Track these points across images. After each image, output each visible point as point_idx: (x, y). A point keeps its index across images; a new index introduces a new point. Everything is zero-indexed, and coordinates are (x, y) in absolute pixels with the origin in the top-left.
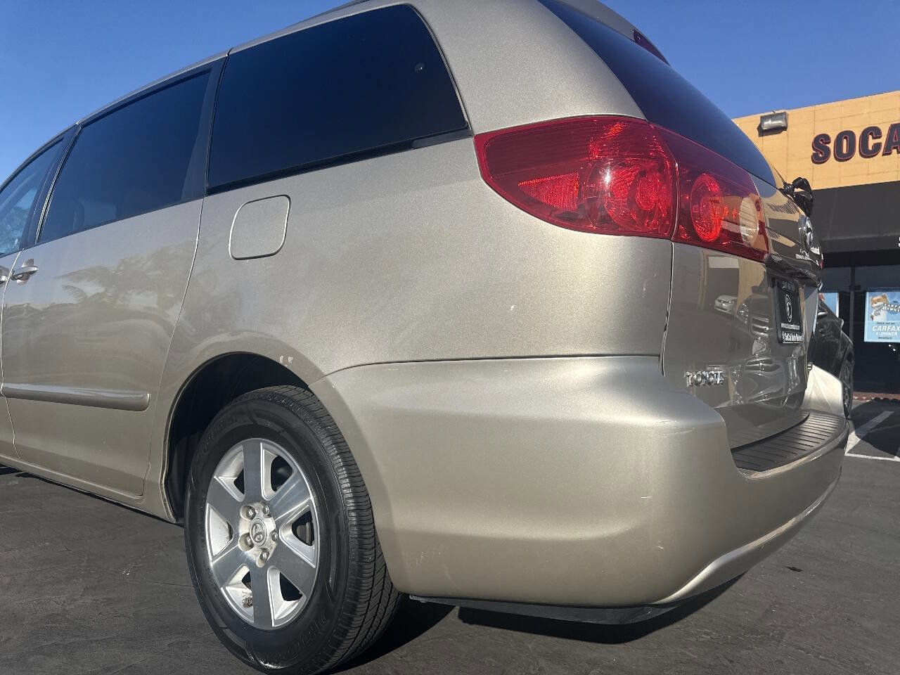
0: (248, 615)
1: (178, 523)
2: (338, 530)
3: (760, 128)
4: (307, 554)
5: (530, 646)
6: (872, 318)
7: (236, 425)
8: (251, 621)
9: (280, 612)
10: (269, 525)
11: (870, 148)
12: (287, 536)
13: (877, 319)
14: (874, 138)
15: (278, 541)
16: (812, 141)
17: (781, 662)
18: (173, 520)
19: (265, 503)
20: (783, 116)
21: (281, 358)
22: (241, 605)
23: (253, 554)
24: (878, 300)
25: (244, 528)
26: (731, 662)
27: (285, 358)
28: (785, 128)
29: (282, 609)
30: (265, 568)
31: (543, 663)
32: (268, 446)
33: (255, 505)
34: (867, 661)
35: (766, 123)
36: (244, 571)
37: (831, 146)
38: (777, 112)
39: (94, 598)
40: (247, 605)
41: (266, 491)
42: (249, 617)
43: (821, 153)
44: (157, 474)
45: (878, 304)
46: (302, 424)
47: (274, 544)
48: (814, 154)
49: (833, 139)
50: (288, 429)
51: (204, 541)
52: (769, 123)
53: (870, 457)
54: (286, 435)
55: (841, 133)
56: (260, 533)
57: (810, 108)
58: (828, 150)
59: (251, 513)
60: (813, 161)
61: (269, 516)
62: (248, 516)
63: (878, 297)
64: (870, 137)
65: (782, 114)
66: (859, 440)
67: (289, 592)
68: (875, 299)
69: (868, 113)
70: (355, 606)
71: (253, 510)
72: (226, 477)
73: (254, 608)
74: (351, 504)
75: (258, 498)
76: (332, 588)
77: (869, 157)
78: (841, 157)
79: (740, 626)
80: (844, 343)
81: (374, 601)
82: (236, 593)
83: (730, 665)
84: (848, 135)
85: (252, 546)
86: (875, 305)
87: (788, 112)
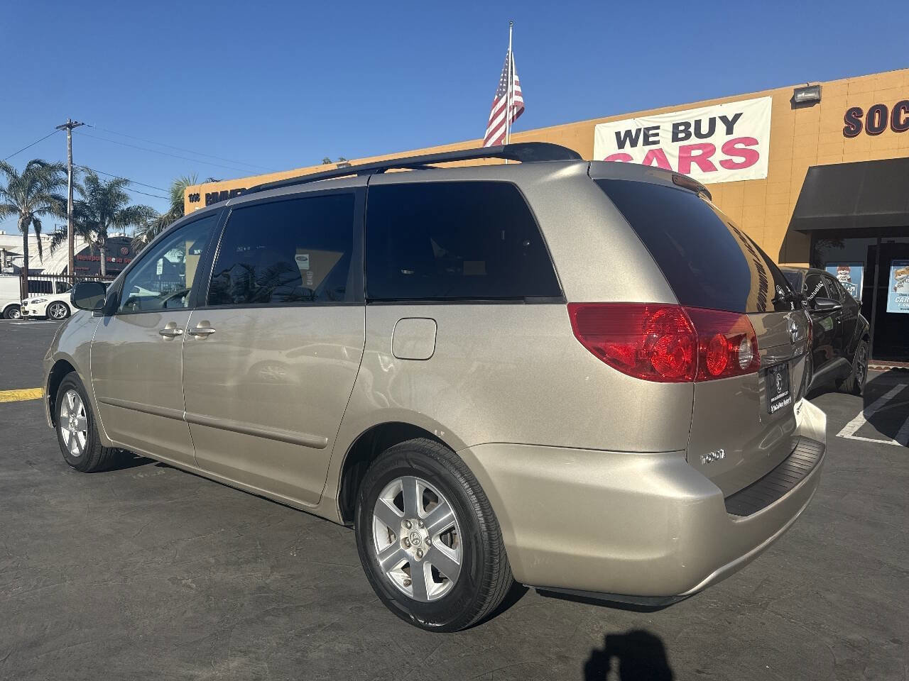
0: (409, 591)
1: (347, 524)
2: (477, 542)
3: (793, 100)
4: (453, 555)
5: (592, 611)
6: (895, 289)
7: (396, 467)
8: (411, 596)
9: (432, 591)
10: (424, 533)
11: (902, 122)
12: (437, 543)
13: (900, 291)
14: (906, 112)
15: (431, 545)
16: (845, 114)
17: (764, 624)
18: (343, 523)
19: (420, 519)
20: (817, 89)
21: (436, 431)
22: (402, 585)
23: (411, 552)
24: (902, 273)
25: (404, 533)
26: (730, 623)
27: (439, 432)
28: (818, 101)
29: (435, 590)
30: (422, 562)
31: (602, 623)
32: (422, 483)
33: (412, 520)
34: (823, 623)
35: (799, 96)
36: (404, 562)
37: (863, 120)
38: (811, 84)
39: (281, 574)
40: (406, 585)
41: (421, 513)
42: (409, 593)
43: (853, 127)
44: (332, 492)
45: (902, 276)
46: (448, 473)
47: (427, 548)
48: (845, 127)
49: (865, 112)
50: (439, 475)
51: (372, 540)
52: (801, 96)
53: (871, 440)
54: (436, 478)
55: (873, 107)
56: (417, 539)
57: (845, 81)
58: (860, 124)
59: (409, 525)
60: (845, 135)
61: (423, 528)
62: (406, 526)
63: (902, 270)
64: (903, 111)
65: (815, 87)
66: (865, 420)
67: (437, 578)
68: (899, 271)
69: (902, 87)
70: (488, 590)
71: (410, 523)
72: (387, 499)
73: (413, 586)
74: (484, 527)
75: (416, 517)
76: (473, 578)
77: (900, 131)
78: (873, 131)
79: (738, 597)
80: (861, 326)
81: (499, 586)
82: (398, 577)
83: (729, 626)
84: (881, 109)
85: (409, 547)
86: (898, 277)
87: (821, 84)
